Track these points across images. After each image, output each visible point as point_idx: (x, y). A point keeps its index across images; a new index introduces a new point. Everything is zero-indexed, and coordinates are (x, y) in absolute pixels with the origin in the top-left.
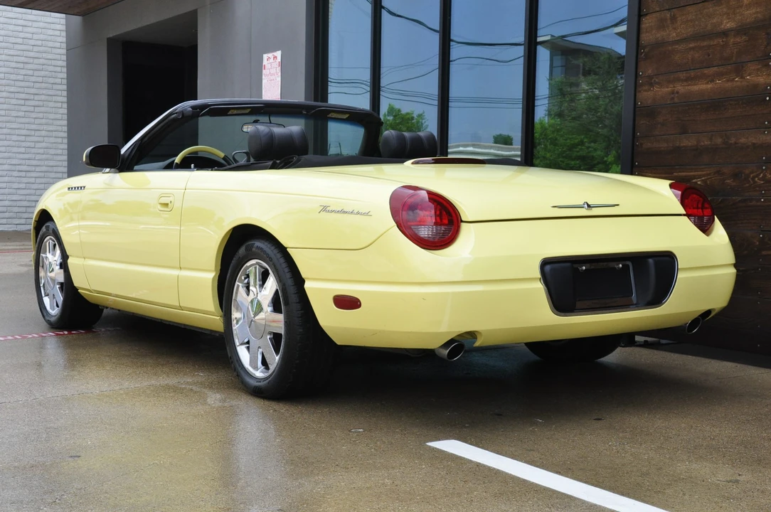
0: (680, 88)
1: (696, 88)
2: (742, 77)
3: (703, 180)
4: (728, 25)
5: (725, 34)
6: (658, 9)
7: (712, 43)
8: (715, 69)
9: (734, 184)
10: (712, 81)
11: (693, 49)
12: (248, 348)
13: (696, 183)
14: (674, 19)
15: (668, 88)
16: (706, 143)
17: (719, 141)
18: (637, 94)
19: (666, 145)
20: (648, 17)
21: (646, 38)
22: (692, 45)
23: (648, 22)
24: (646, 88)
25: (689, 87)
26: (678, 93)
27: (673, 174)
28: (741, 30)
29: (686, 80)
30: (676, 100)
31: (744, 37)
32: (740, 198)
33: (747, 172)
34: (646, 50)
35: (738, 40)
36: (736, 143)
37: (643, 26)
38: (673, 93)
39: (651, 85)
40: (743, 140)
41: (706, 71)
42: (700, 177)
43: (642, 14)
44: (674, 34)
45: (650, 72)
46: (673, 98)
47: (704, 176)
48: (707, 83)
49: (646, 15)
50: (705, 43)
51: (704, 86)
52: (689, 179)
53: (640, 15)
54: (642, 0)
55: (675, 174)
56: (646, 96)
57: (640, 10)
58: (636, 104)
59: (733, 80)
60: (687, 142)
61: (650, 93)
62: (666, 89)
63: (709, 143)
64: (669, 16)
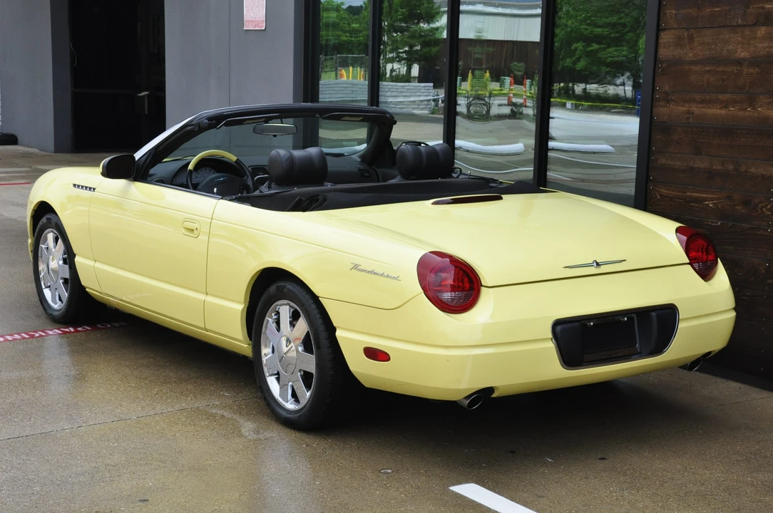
0: (695, 109)
1: (710, 111)
2: (754, 108)
3: (714, 203)
4: (744, 54)
5: (739, 62)
6: (676, 26)
7: (726, 69)
8: (729, 96)
9: (743, 211)
10: (726, 107)
11: (708, 72)
12: (278, 379)
13: (708, 205)
14: (691, 38)
15: (684, 106)
16: (718, 167)
18: (654, 108)
19: (680, 164)
20: (666, 33)
21: (664, 53)
22: (707, 68)
23: (666, 37)
24: (662, 104)
25: (704, 110)
26: (693, 113)
27: (686, 193)
28: (755, 61)
29: (702, 102)
30: (691, 120)
31: (757, 69)
32: (749, 226)
33: (756, 201)
34: (664, 65)
35: (751, 71)
36: (746, 172)
37: (661, 41)
38: (688, 112)
39: (668, 101)
40: (753, 170)
41: (720, 96)
42: (711, 200)
43: (660, 28)
44: (691, 54)
45: (667, 88)
46: (688, 118)
47: (718, 199)
48: (721, 109)
49: (665, 30)
50: (721, 69)
51: (718, 111)
52: (701, 201)
53: (659, 30)
54: (662, 14)
55: (688, 194)
56: (663, 111)
57: (658, 25)
58: (651, 118)
59: (745, 109)
60: (701, 163)
61: (666, 109)
62: (682, 108)
63: (721, 168)
64: (686, 35)
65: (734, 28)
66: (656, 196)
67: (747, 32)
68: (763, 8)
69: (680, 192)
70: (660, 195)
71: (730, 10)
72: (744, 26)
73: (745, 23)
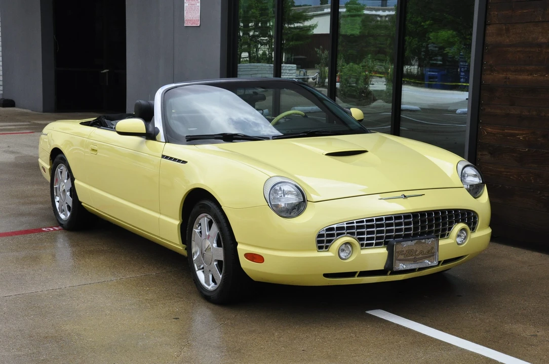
0: (512, 76)
1: (521, 77)
3: (523, 137)
4: (543, 40)
5: (540, 45)
6: (497, 22)
7: (532, 50)
8: (533, 67)
9: (543, 142)
10: (531, 74)
11: (519, 51)
13: (519, 138)
14: (507, 30)
15: (503, 74)
16: (526, 113)
17: (534, 113)
18: (483, 76)
19: (500, 112)
20: (491, 26)
21: (489, 40)
22: (518, 49)
23: (490, 29)
24: (488, 73)
25: (517, 76)
26: (509, 79)
27: (504, 131)
29: (515, 71)
30: (508, 83)
32: (547, 151)
34: (489, 48)
36: (545, 116)
37: (487, 32)
38: (506, 78)
39: (492, 71)
41: (528, 68)
42: (522, 134)
43: (487, 23)
44: (508, 40)
45: (491, 62)
46: (506, 82)
47: (525, 134)
48: (528, 75)
49: (490, 24)
50: (528, 50)
51: (526, 77)
52: (514, 135)
53: (486, 24)
54: (487, 15)
55: (506, 131)
56: (489, 78)
57: (485, 22)
58: (481, 82)
60: (515, 111)
61: (491, 76)
62: (501, 76)
63: (528, 114)
64: (504, 27)
65: (536, 23)
66: (484, 133)
67: (545, 26)
69: (500, 130)
70: (487, 132)
71: (534, 12)
72: (543, 22)
73: (544, 20)
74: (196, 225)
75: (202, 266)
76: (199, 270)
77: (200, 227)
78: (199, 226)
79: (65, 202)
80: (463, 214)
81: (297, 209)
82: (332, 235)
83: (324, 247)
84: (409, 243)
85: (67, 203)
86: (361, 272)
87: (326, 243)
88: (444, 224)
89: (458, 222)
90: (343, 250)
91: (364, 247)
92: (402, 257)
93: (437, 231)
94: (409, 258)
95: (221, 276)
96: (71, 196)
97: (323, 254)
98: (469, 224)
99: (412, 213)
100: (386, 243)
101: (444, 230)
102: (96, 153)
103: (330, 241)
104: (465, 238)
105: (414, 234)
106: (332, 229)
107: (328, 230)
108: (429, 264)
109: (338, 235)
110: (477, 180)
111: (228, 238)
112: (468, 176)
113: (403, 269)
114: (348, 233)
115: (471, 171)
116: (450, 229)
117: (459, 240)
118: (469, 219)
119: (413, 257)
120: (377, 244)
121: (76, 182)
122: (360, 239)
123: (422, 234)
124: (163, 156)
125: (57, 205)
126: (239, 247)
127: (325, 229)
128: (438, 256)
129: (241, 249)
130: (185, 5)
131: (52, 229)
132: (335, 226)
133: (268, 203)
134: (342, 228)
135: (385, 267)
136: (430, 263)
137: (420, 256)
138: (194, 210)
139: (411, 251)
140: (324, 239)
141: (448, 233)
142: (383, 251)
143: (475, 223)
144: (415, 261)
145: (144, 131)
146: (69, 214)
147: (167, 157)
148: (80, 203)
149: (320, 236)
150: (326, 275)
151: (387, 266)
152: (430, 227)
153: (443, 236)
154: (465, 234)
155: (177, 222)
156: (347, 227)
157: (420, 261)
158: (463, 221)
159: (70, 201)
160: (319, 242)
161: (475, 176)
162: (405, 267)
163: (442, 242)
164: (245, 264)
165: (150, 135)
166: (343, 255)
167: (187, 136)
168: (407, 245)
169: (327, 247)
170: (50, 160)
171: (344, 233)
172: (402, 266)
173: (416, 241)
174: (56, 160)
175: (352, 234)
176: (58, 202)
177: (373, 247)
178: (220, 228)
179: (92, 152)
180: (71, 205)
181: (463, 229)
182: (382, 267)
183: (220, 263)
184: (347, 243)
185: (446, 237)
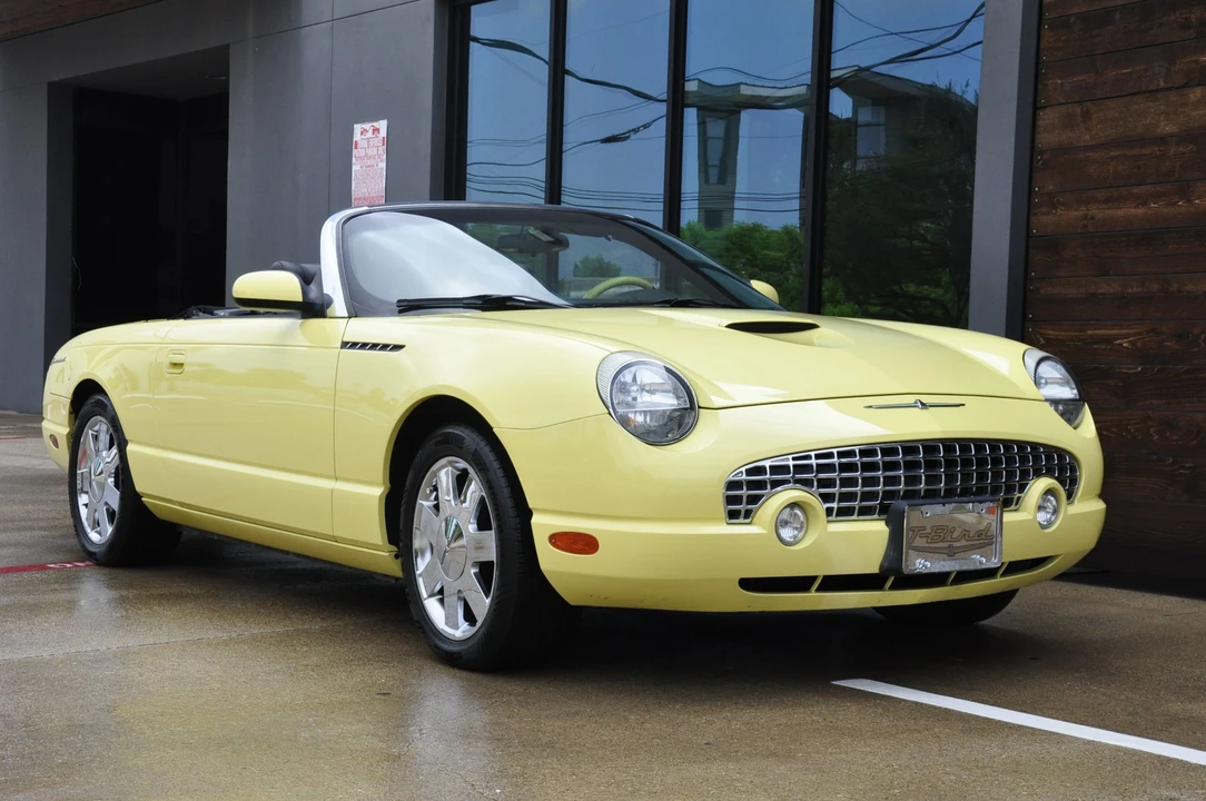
0: (1098, 212)
1: (1120, 213)
2: (1189, 201)
3: (1130, 342)
4: (1168, 128)
5: (1163, 140)
6: (1062, 101)
7: (1144, 151)
8: (1149, 187)
9: (1178, 347)
10: (1144, 204)
11: (1113, 158)
13: (1121, 345)
14: (1086, 115)
15: (1078, 210)
16: (1135, 290)
17: (1155, 287)
18: (1032, 218)
19: (1075, 291)
20: (1048, 111)
21: (1045, 139)
22: (1114, 153)
23: (1047, 117)
24: (1044, 210)
25: (1110, 212)
26: (1093, 218)
27: (1085, 331)
28: (1185, 137)
29: (1107, 200)
30: (1090, 228)
31: (1191, 147)
32: (1186, 368)
33: (1196, 331)
34: (1046, 156)
35: (1182, 149)
36: (1179, 291)
37: (1040, 123)
38: (1085, 217)
39: (1053, 206)
40: (1189, 288)
41: (1135, 190)
42: (1125, 336)
43: (1038, 105)
44: (1088, 137)
45: (1051, 187)
46: (1086, 226)
47: (1134, 335)
48: (1137, 207)
49: (1045, 107)
50: (1134, 152)
51: (1133, 211)
52: (1108, 340)
53: (1036, 108)
54: (1040, 86)
55: (1089, 332)
56: (1045, 221)
57: (1035, 101)
58: (1028, 232)
59: (1175, 204)
60: (1108, 287)
61: (1050, 217)
62: (1076, 213)
63: (1140, 289)
64: (1079, 111)
65: (1153, 93)
66: (1040, 340)
67: (1173, 97)
68: (1197, 62)
70: (1046, 339)
71: (1146, 71)
72: (1170, 89)
73: (1170, 85)
74: (425, 489)
75: (438, 588)
76: (431, 596)
77: (435, 493)
78: (431, 492)
79: (103, 502)
80: (1050, 458)
81: (676, 425)
82: (761, 485)
83: (743, 513)
84: (939, 508)
85: (106, 503)
86: (826, 578)
87: (748, 503)
88: (1011, 474)
89: (1038, 474)
90: (785, 523)
91: (833, 518)
92: (920, 542)
93: (996, 490)
94: (936, 545)
95: (488, 601)
96: (117, 486)
97: (739, 529)
98: (1062, 482)
99: (941, 440)
100: (884, 510)
101: (1010, 489)
102: (179, 371)
103: (754, 500)
104: (1055, 511)
105: (945, 490)
106: (760, 470)
107: (749, 472)
108: (981, 563)
109: (776, 484)
110: (1068, 392)
111: (508, 503)
112: (1046, 383)
113: (924, 571)
114: (797, 481)
115: (1052, 370)
116: (1022, 488)
117: (1042, 517)
118: (1062, 470)
119: (946, 545)
120: (864, 512)
121: (130, 448)
122: (826, 498)
123: (966, 492)
124: (344, 345)
125: (83, 512)
126: (536, 520)
127: (743, 469)
128: (1001, 545)
129: (541, 525)
130: (354, 168)
131: (69, 565)
132: (767, 464)
133: (607, 408)
134: (784, 469)
135: (881, 567)
136: (984, 560)
137: (963, 543)
138: (421, 454)
139: (942, 528)
140: (743, 495)
141: (1019, 498)
142: (877, 529)
143: (1074, 481)
144: (951, 553)
145: (298, 297)
146: (110, 529)
147: (354, 345)
148: (138, 496)
149: (732, 485)
150: (747, 584)
151: (886, 564)
152: (982, 477)
153: (1007, 503)
154: (1054, 503)
155: (376, 491)
156: (794, 466)
157: (962, 555)
158: (1050, 473)
159: (114, 498)
160: (730, 500)
161: (1064, 383)
162: (929, 564)
163: (1008, 517)
164: (552, 561)
165: (312, 308)
166: (787, 533)
167: (399, 301)
168: (933, 512)
169: (748, 514)
170: (70, 413)
171: (787, 482)
172: (920, 564)
173: (953, 504)
174: (84, 409)
175: (807, 483)
176: (86, 505)
177: (855, 517)
178: (489, 484)
179: (171, 370)
180: (115, 506)
181: (1049, 492)
182: (874, 569)
183: (485, 571)
184: (793, 505)
185: (1013, 507)
